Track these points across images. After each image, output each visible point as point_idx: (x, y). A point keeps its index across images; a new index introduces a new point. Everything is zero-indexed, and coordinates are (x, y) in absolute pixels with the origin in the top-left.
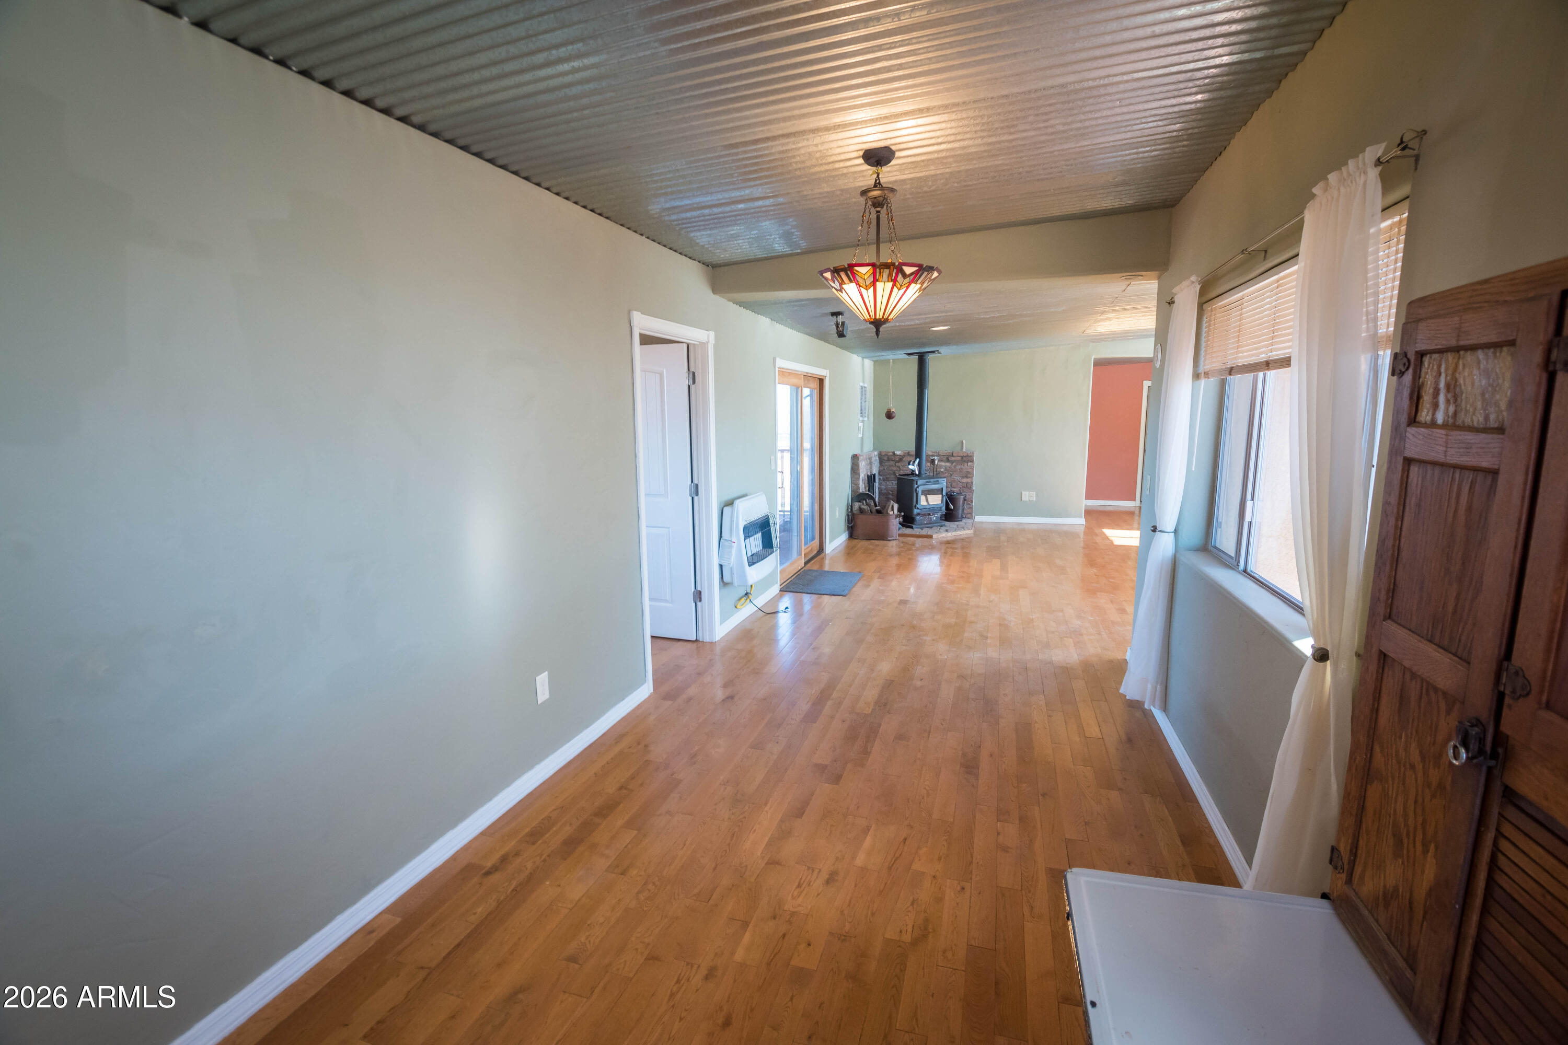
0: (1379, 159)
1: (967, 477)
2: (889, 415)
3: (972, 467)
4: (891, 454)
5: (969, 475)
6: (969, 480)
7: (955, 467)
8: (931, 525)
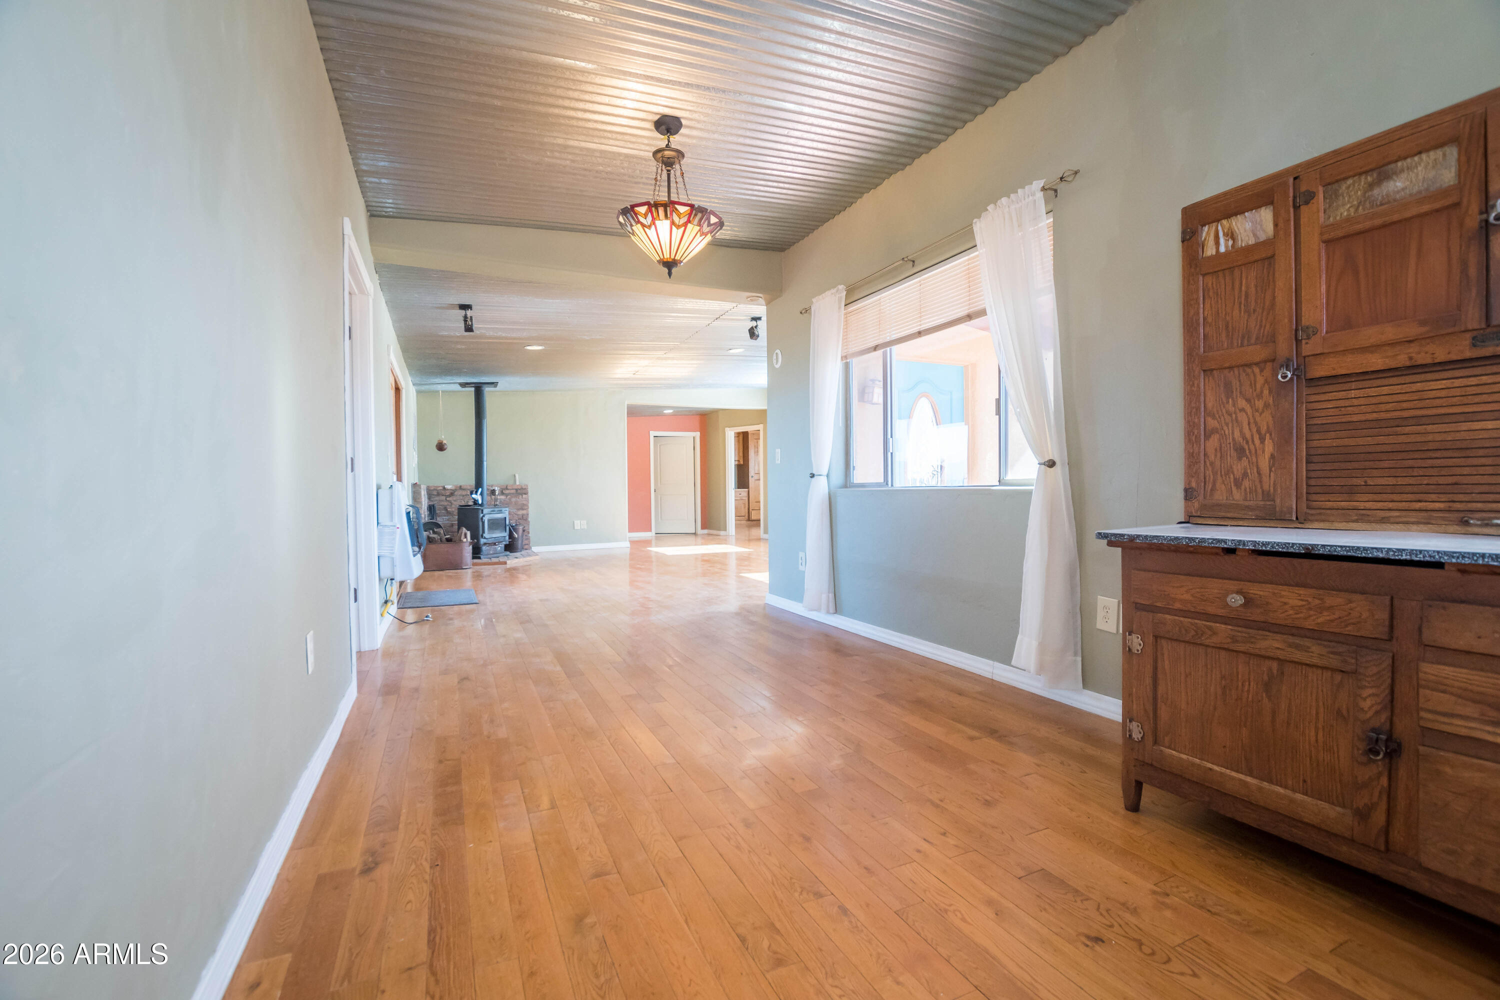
0: (1043, 187)
1: (523, 509)
2: (441, 447)
3: (527, 500)
4: (441, 488)
5: (524, 507)
6: (524, 512)
7: (510, 499)
8: (496, 554)
